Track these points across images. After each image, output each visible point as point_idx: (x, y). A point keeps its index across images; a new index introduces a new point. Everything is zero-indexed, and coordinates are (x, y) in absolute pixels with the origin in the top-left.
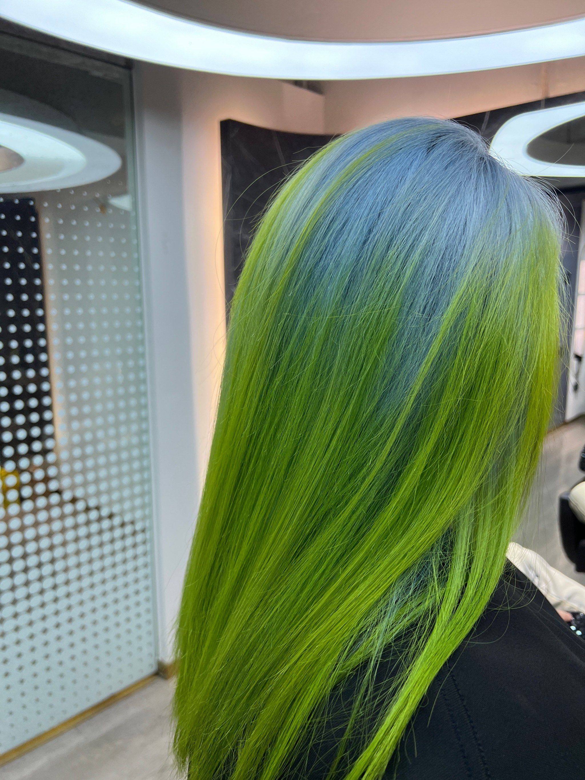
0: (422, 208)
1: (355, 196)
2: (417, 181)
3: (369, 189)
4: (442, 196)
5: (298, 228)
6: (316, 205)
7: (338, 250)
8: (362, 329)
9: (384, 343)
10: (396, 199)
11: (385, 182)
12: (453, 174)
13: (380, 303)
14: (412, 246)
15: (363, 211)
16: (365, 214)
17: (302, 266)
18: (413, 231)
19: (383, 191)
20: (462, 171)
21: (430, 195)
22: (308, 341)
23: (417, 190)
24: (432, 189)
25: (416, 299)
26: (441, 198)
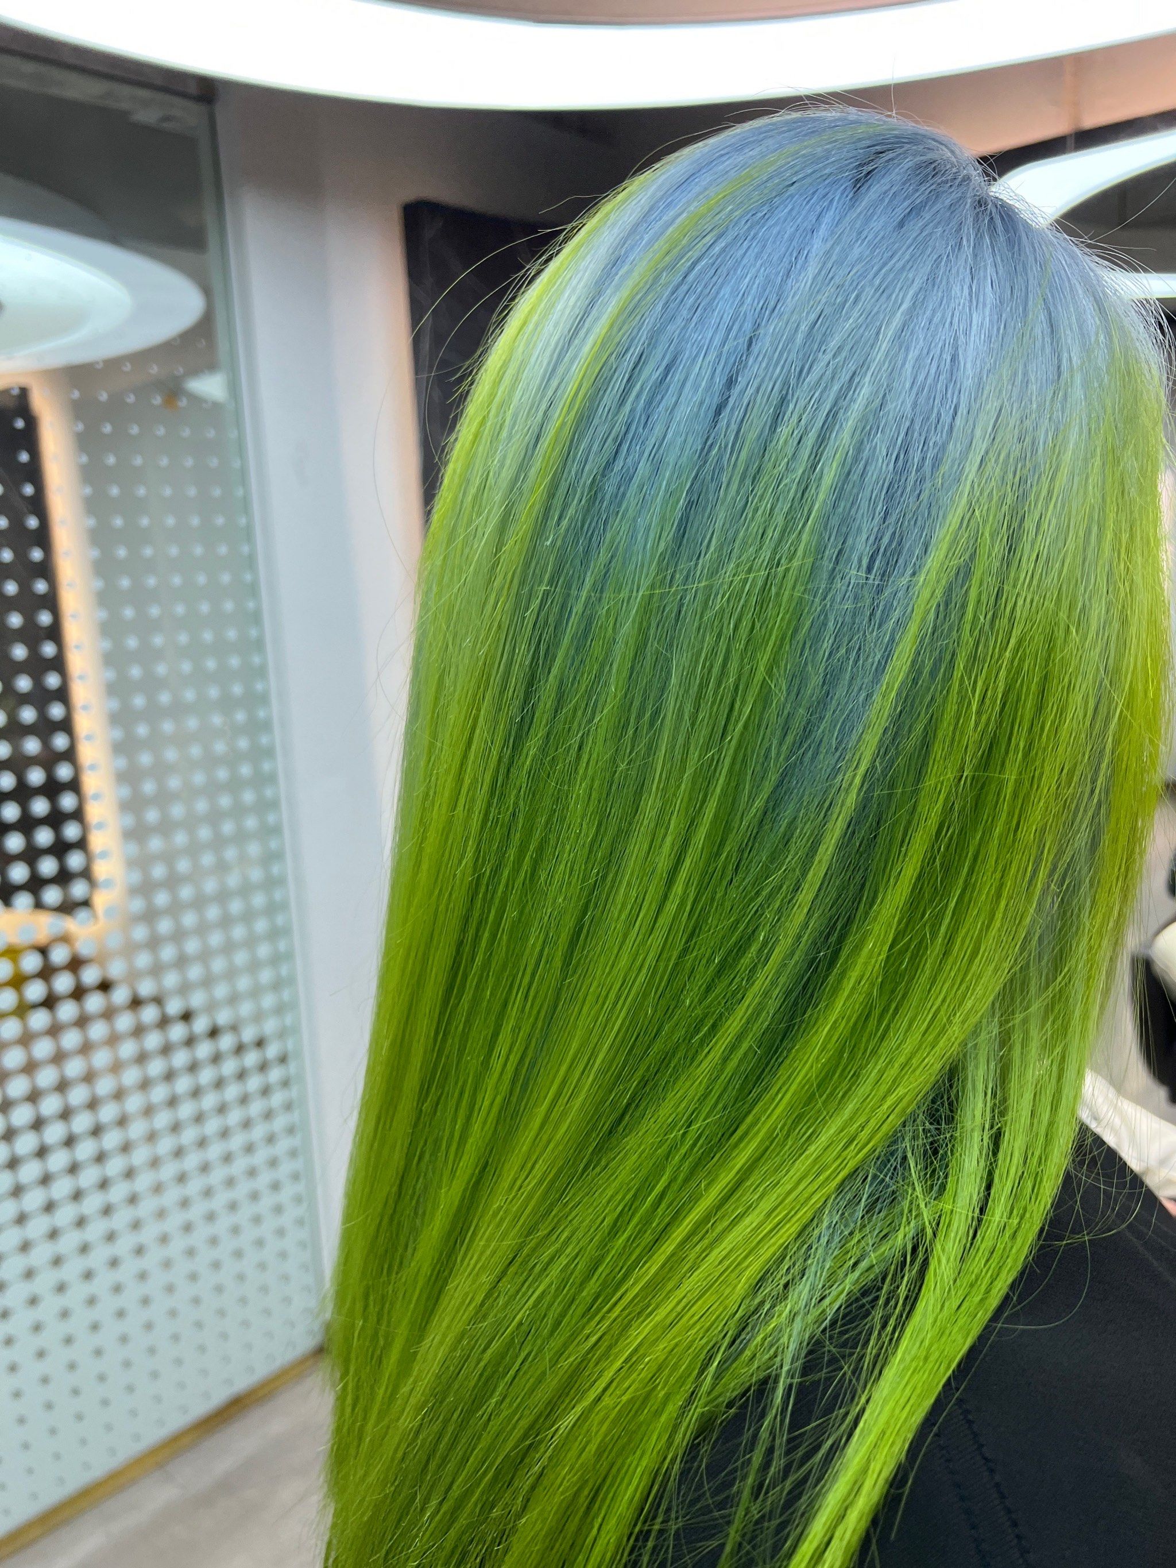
0: (851, 321)
1: (690, 301)
2: (834, 258)
3: (723, 284)
4: (897, 290)
5: (559, 385)
6: (599, 329)
7: (658, 430)
8: (727, 616)
9: (781, 646)
10: (790, 303)
11: (759, 262)
12: (920, 238)
13: (766, 554)
14: (833, 415)
15: (710, 335)
16: (717, 341)
17: (573, 473)
18: (833, 378)
19: (755, 286)
20: (940, 230)
21: (869, 291)
22: (597, 649)
23: (837, 280)
24: (870, 276)
25: (850, 541)
26: (894, 296)
